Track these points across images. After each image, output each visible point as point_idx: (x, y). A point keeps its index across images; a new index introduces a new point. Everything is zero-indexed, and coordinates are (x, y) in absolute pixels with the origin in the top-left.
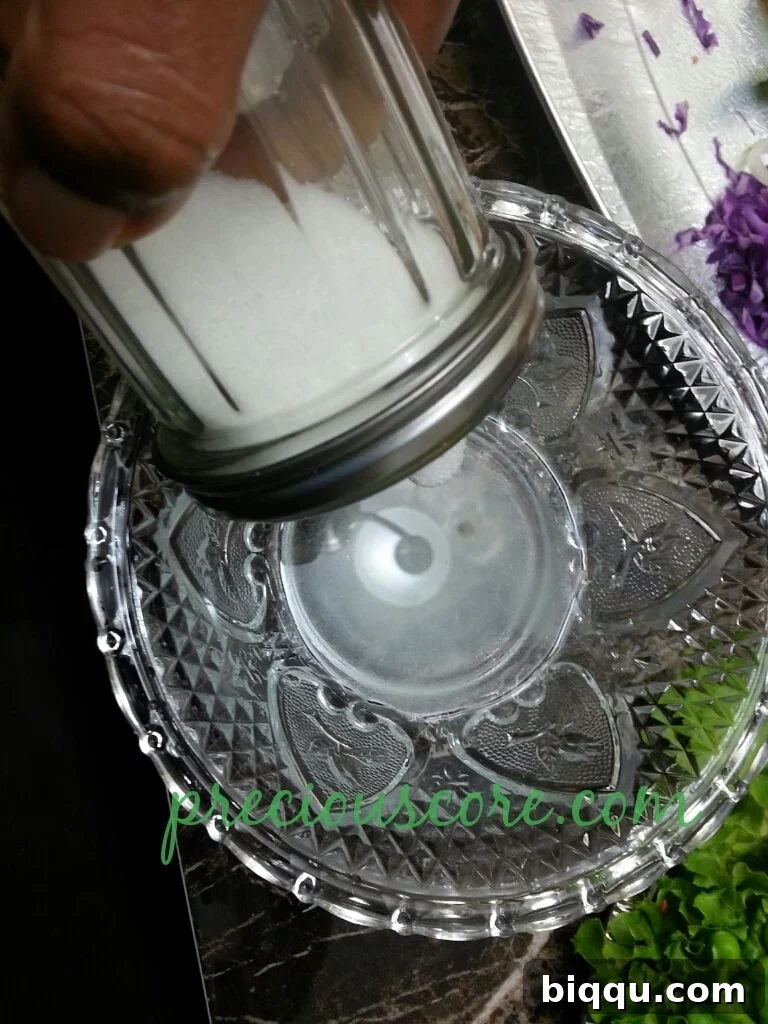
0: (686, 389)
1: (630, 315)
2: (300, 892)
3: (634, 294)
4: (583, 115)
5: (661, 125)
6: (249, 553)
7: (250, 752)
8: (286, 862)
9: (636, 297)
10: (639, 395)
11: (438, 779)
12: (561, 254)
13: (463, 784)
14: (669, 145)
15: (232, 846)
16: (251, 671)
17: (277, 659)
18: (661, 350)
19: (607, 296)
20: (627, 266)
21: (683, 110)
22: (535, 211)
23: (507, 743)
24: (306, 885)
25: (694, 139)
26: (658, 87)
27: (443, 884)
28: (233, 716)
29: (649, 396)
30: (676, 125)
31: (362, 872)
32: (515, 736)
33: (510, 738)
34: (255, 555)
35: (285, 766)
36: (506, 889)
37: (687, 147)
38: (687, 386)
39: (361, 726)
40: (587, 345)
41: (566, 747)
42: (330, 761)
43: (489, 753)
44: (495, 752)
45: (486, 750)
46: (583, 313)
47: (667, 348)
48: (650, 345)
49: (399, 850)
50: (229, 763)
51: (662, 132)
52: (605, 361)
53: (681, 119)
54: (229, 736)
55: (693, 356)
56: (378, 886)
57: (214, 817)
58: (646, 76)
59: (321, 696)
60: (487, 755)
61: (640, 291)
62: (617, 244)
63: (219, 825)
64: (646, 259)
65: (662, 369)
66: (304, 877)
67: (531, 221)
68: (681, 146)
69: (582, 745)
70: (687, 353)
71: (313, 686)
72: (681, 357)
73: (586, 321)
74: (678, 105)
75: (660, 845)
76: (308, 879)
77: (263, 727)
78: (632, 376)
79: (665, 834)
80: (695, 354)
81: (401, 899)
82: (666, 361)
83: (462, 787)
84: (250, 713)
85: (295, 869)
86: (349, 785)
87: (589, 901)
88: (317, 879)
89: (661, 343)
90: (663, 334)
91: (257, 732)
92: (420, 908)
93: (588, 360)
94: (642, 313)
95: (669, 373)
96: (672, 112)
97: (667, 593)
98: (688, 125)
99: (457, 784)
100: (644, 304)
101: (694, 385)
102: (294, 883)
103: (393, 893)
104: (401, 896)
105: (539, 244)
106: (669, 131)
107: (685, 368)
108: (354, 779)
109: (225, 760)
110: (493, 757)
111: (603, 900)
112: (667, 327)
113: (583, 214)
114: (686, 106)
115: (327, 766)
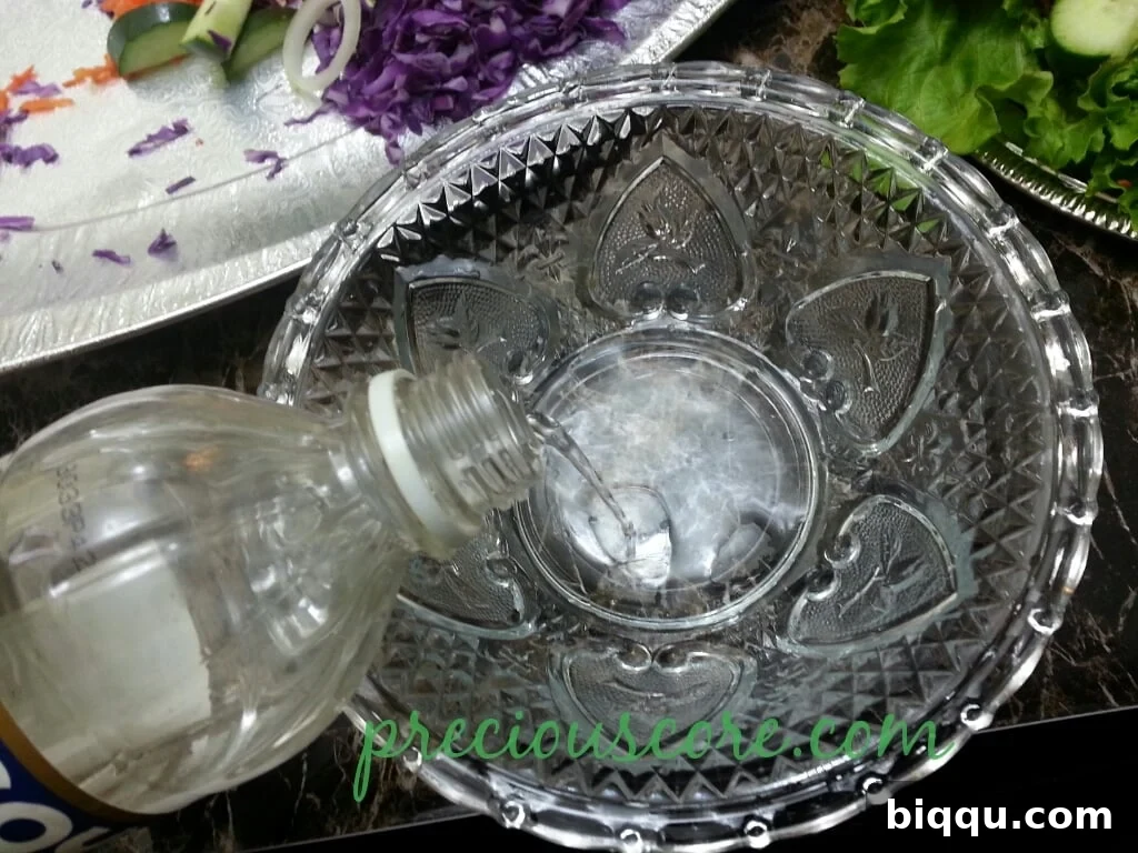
0: (500, 184)
1: (419, 237)
2: (1050, 626)
3: (396, 231)
4: (265, 252)
5: (272, 176)
6: (651, 669)
7: (888, 676)
8: (1015, 641)
9: (399, 228)
10: (502, 234)
11: (917, 469)
12: (348, 304)
13: (922, 441)
14: (293, 170)
15: (996, 703)
16: (790, 673)
17: (775, 643)
18: (458, 208)
19: (397, 259)
20: (366, 237)
21: (254, 155)
22: (300, 329)
23: (875, 391)
24: (1041, 619)
25: (287, 144)
26: (228, 178)
27: (1040, 466)
28: (844, 695)
29: (505, 224)
30: (269, 162)
31: (1025, 556)
32: (867, 383)
33: (870, 389)
34: (655, 662)
35: (904, 638)
36: (1043, 398)
37: (295, 151)
38: (497, 183)
39: (854, 553)
40: (445, 284)
41: (883, 327)
42: (896, 588)
43: (886, 412)
44: (885, 406)
45: (883, 415)
46: (411, 286)
47: (456, 203)
48: (452, 218)
49: (1001, 513)
50: (902, 702)
51: (281, 175)
52: (465, 266)
53: (263, 157)
54: (870, 701)
55: (468, 175)
56: (1042, 538)
57: (963, 721)
58: (217, 191)
59: (820, 596)
60: (889, 415)
61: (395, 225)
62: (343, 245)
63: (972, 715)
64: (360, 217)
65: (478, 208)
66: (1032, 621)
67: (310, 334)
68: (292, 158)
69: (880, 311)
70: (462, 181)
71: (807, 605)
72: (468, 188)
73: (419, 284)
74: (248, 160)
75: (995, 232)
76: (1035, 616)
77: (858, 662)
78: (483, 239)
79: (983, 227)
80: (465, 173)
81: (1057, 514)
82: (470, 203)
83: (924, 442)
84: (842, 675)
85: (1023, 632)
86: (923, 567)
87: (1056, 309)
88: (1035, 607)
89: (450, 209)
90: (441, 205)
91: (862, 669)
92: (1066, 492)
93: (461, 284)
94: (418, 226)
95: (483, 201)
96: (255, 166)
97: (715, 215)
98: (272, 149)
99: (922, 447)
100: (407, 222)
101: (497, 176)
102: (1039, 633)
103: (1050, 522)
104: (1053, 513)
105: (334, 327)
106: (278, 169)
107: (478, 185)
108: (918, 561)
109: (897, 707)
110: (890, 407)
111: (1056, 293)
112: (435, 200)
113: (308, 279)
114: (251, 151)
115: (902, 592)
